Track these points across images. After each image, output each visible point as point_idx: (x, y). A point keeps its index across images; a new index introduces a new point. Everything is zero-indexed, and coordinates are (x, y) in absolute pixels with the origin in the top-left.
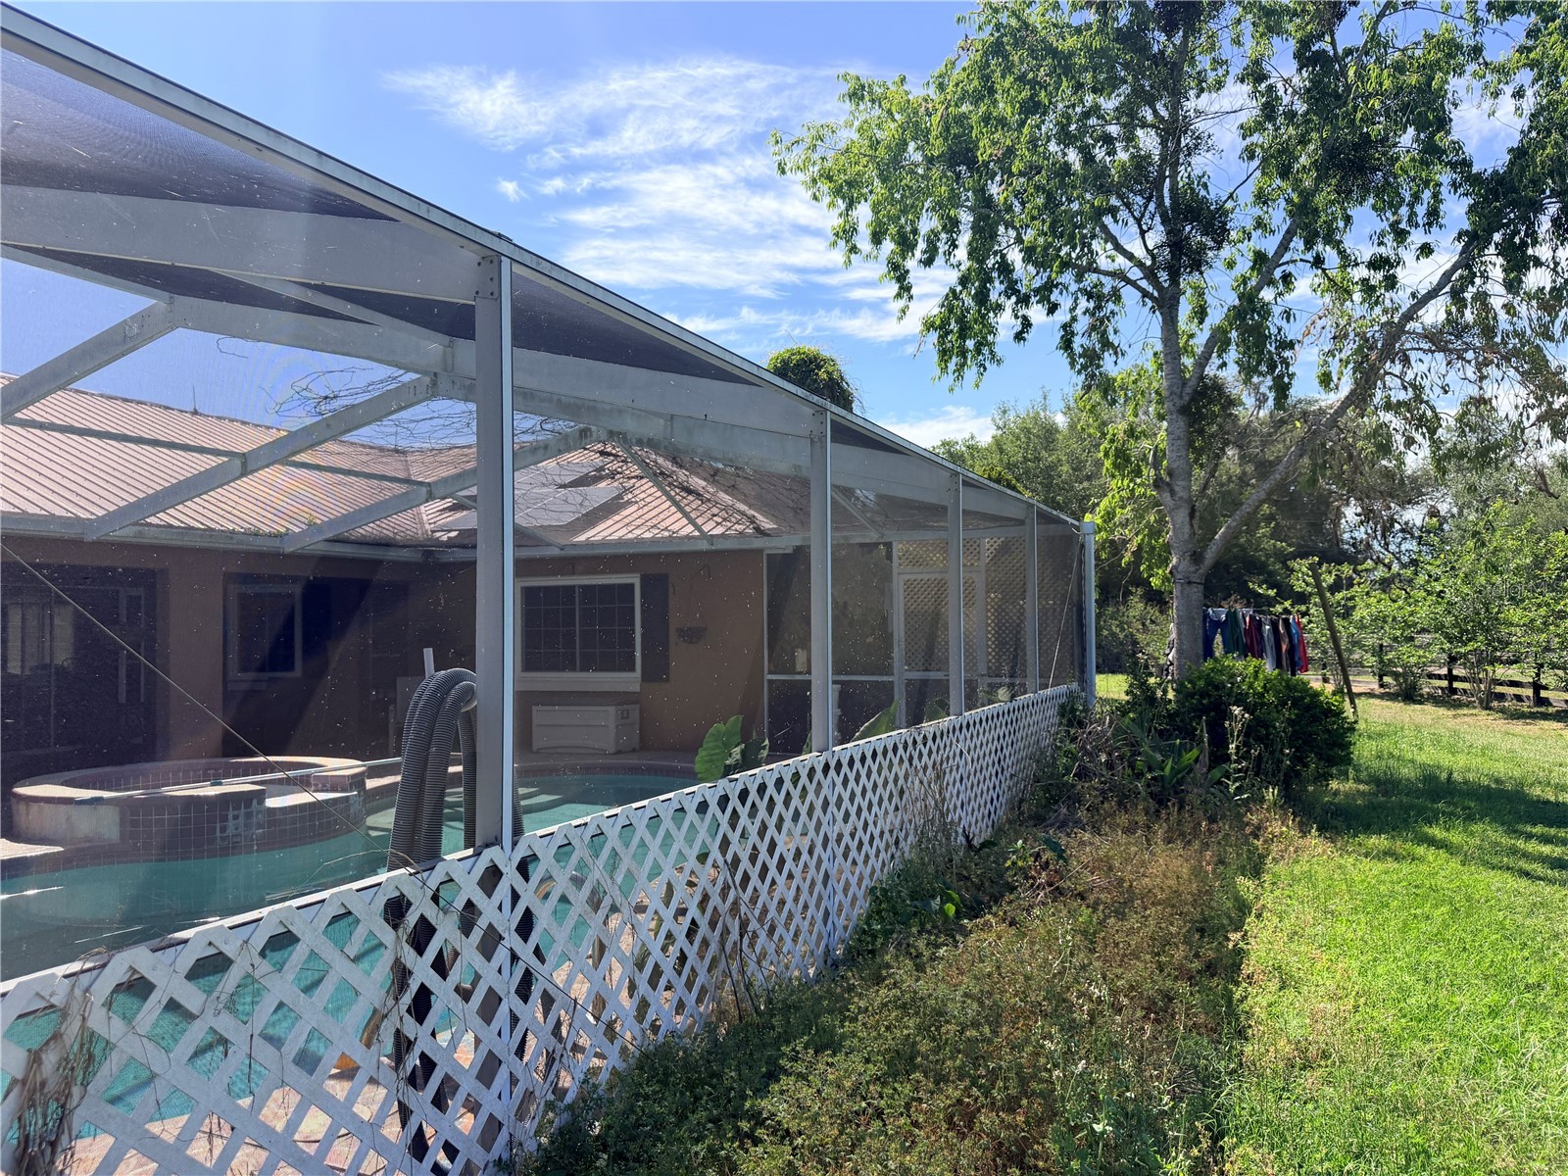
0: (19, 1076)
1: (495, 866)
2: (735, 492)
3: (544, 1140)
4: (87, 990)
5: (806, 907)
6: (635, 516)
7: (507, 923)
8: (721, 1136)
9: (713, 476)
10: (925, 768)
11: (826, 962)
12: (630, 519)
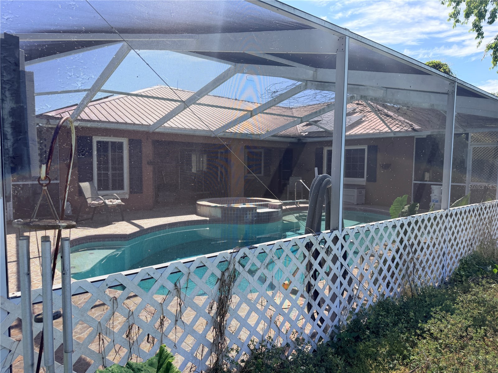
0: (220, 278)
1: (337, 236)
2: (406, 115)
3: (348, 322)
4: (234, 258)
5: (436, 263)
6: (367, 125)
7: (340, 254)
8: (410, 334)
9: (398, 111)
10: (485, 218)
11: (442, 282)
12: (365, 126)
